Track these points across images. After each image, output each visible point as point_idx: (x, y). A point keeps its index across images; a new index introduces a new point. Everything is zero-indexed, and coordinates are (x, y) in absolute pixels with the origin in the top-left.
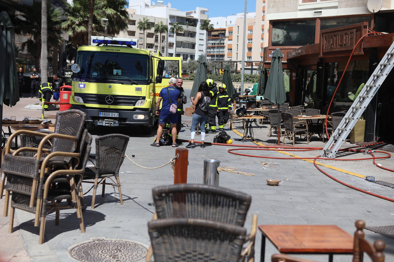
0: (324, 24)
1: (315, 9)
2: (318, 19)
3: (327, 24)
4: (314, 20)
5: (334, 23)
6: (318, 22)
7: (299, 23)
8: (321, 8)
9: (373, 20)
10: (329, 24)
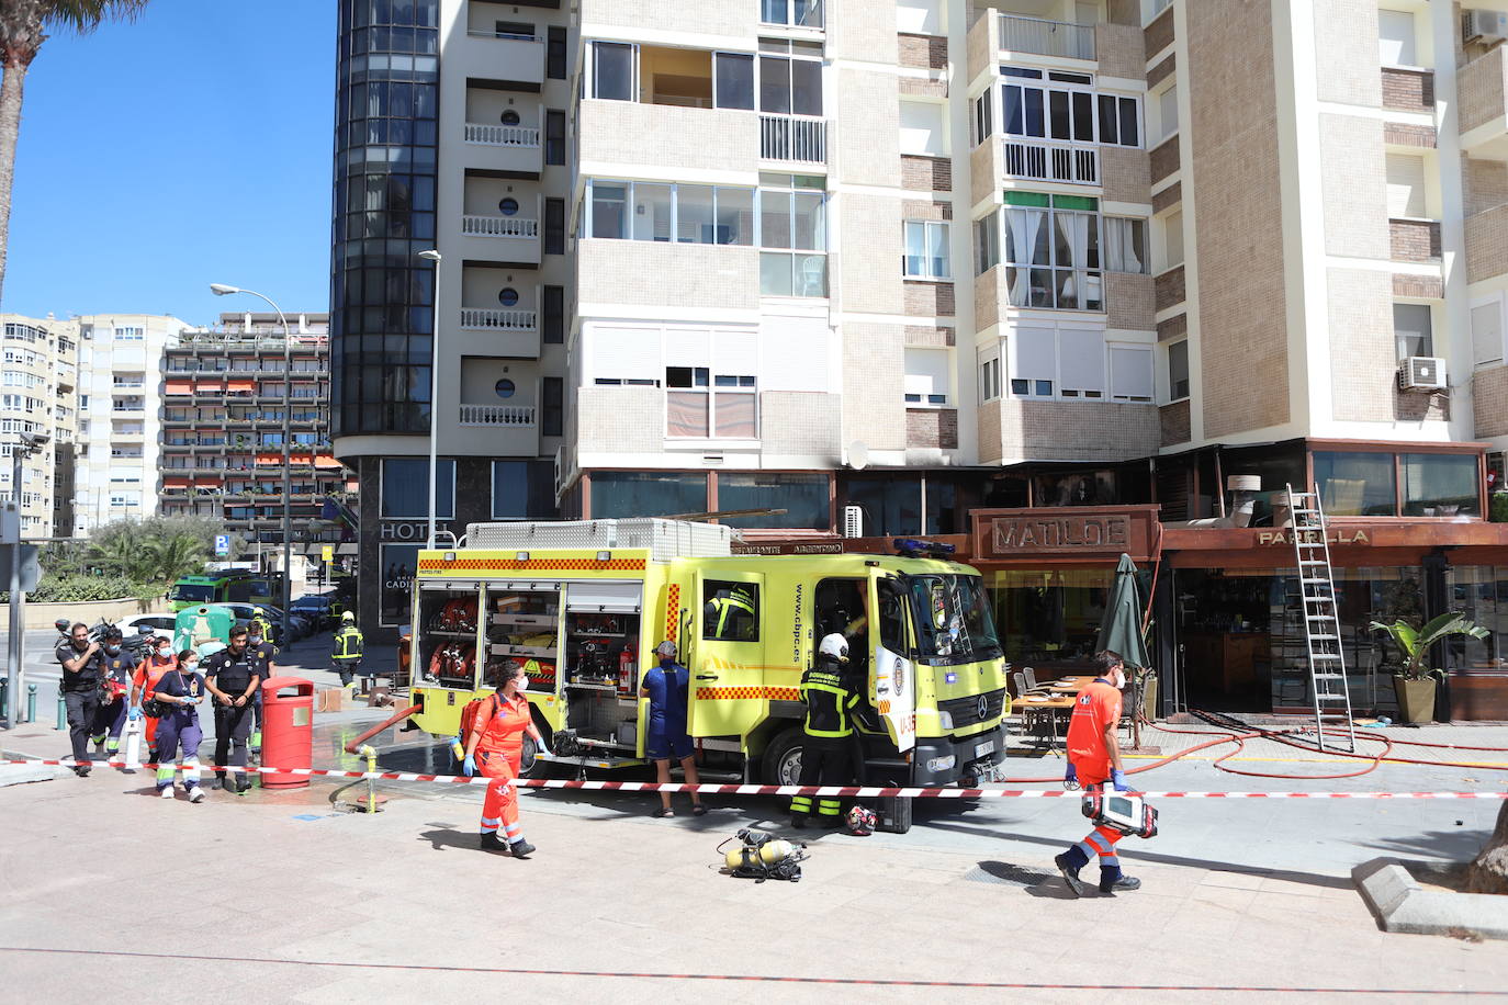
0: (727, 484)
1: (706, 451)
2: (712, 473)
3: (732, 485)
4: (705, 473)
5: (751, 483)
6: (714, 479)
7: (663, 479)
8: (721, 451)
9: (834, 482)
10: (738, 485)
